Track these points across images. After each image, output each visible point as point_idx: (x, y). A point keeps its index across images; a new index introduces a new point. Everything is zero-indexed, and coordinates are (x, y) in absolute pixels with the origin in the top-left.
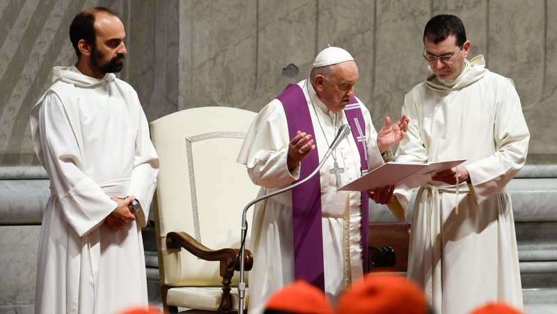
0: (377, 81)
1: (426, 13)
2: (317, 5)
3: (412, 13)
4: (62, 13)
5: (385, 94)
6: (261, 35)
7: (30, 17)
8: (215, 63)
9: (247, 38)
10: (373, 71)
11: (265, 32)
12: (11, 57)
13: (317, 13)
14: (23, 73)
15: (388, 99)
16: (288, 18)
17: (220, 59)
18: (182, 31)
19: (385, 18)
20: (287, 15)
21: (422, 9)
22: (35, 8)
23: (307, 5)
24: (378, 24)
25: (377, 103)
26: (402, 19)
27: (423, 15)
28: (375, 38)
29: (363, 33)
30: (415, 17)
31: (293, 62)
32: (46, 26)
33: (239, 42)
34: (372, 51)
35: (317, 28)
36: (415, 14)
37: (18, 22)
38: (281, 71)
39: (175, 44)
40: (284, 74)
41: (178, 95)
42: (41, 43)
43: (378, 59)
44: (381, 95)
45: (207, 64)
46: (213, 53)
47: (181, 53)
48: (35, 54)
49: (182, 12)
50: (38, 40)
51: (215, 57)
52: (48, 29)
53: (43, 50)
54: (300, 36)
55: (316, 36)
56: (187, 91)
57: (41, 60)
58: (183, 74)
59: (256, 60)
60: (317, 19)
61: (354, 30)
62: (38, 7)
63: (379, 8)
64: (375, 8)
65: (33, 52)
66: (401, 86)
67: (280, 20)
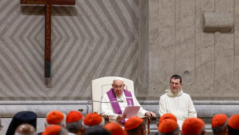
0: (215, 76)
1: (232, 56)
2: (195, 53)
3: (228, 56)
4: (118, 57)
5: (218, 79)
6: (176, 62)
7: (108, 58)
8: (161, 70)
9: (172, 63)
10: (215, 73)
11: (178, 61)
12: (102, 69)
13: (195, 56)
14: (106, 74)
15: (220, 81)
16: (185, 57)
17: (163, 69)
18: (150, 61)
19: (218, 57)
20: (185, 56)
21: (231, 54)
22: (110, 55)
23: (192, 53)
24: (216, 59)
25: (216, 82)
26: (224, 57)
27: (231, 56)
28: (215, 63)
29: (211, 61)
30: (228, 57)
31: (187, 70)
32: (113, 60)
33: (169, 64)
34: (214, 67)
35: (195, 60)
36: (229, 56)
37: (104, 59)
38: (183, 73)
39: (148, 65)
40: (184, 73)
41: (149, 79)
42: (111, 65)
43: (216, 69)
44: (217, 80)
45: (158, 71)
46: (160, 68)
47: (150, 67)
48: (110, 68)
49: (149, 55)
50: (111, 64)
51: (161, 68)
52: (114, 61)
53: (112, 67)
54: (190, 62)
55: (195, 62)
56: (152, 78)
57: (112, 70)
58: (150, 73)
59: (175, 70)
60: (195, 57)
61: (208, 60)
62: (111, 55)
63: (216, 54)
64: (215, 54)
65: (109, 68)
66: (224, 77)
67: (183, 58)
